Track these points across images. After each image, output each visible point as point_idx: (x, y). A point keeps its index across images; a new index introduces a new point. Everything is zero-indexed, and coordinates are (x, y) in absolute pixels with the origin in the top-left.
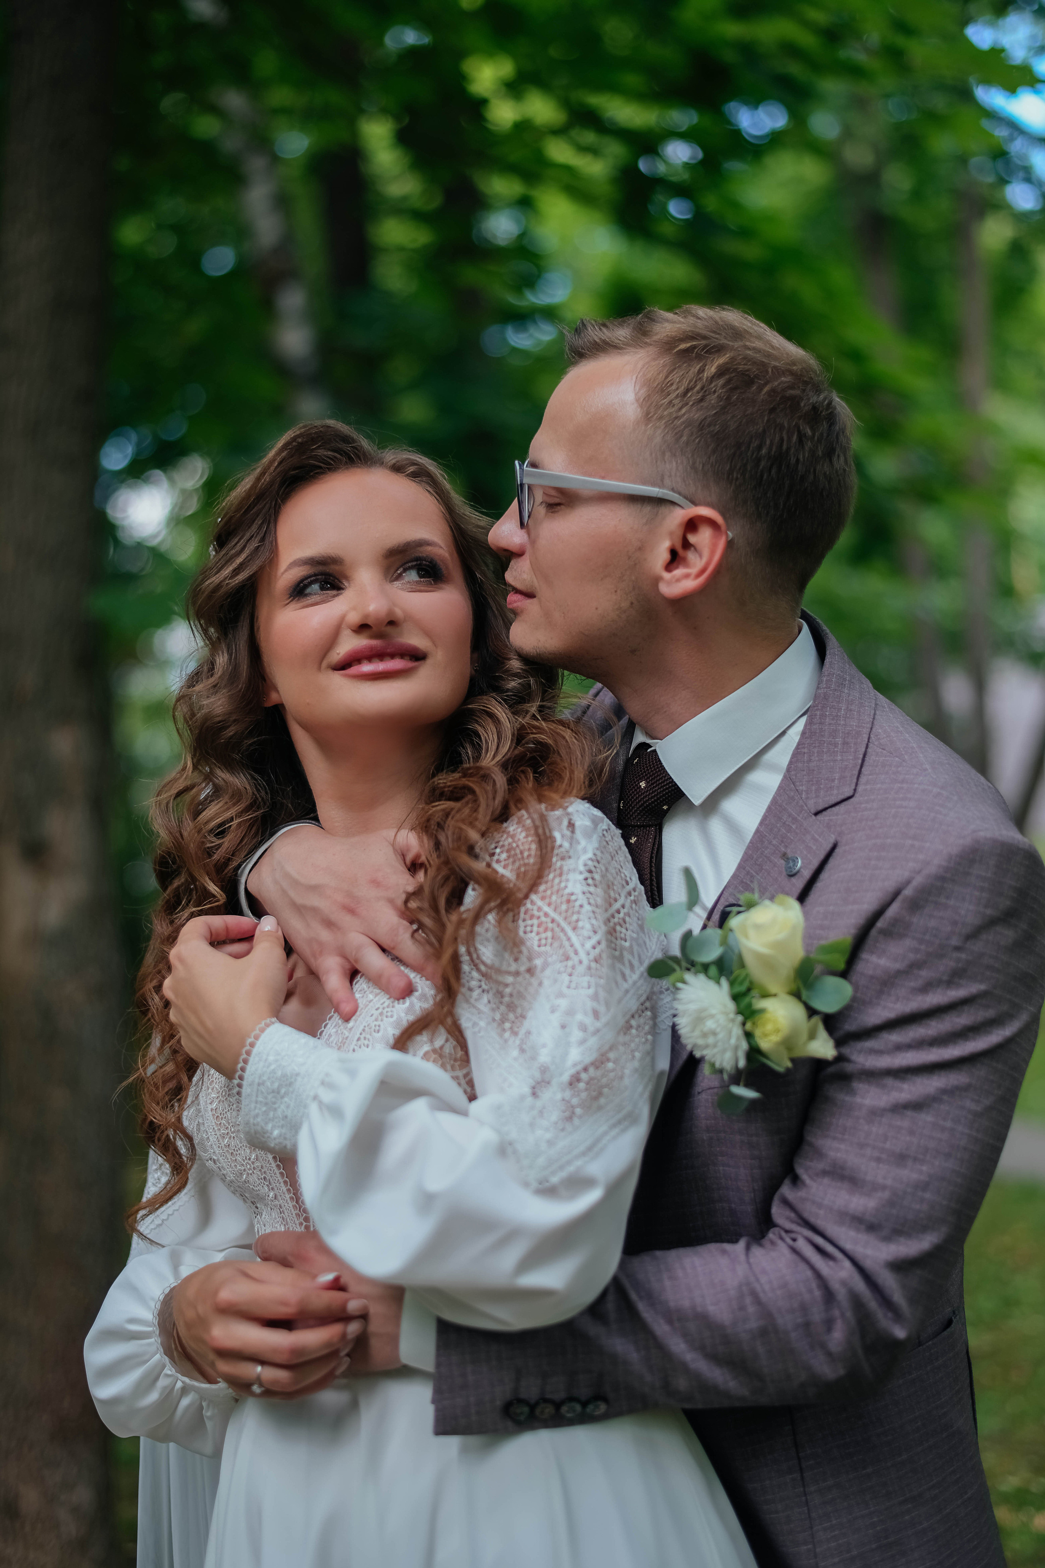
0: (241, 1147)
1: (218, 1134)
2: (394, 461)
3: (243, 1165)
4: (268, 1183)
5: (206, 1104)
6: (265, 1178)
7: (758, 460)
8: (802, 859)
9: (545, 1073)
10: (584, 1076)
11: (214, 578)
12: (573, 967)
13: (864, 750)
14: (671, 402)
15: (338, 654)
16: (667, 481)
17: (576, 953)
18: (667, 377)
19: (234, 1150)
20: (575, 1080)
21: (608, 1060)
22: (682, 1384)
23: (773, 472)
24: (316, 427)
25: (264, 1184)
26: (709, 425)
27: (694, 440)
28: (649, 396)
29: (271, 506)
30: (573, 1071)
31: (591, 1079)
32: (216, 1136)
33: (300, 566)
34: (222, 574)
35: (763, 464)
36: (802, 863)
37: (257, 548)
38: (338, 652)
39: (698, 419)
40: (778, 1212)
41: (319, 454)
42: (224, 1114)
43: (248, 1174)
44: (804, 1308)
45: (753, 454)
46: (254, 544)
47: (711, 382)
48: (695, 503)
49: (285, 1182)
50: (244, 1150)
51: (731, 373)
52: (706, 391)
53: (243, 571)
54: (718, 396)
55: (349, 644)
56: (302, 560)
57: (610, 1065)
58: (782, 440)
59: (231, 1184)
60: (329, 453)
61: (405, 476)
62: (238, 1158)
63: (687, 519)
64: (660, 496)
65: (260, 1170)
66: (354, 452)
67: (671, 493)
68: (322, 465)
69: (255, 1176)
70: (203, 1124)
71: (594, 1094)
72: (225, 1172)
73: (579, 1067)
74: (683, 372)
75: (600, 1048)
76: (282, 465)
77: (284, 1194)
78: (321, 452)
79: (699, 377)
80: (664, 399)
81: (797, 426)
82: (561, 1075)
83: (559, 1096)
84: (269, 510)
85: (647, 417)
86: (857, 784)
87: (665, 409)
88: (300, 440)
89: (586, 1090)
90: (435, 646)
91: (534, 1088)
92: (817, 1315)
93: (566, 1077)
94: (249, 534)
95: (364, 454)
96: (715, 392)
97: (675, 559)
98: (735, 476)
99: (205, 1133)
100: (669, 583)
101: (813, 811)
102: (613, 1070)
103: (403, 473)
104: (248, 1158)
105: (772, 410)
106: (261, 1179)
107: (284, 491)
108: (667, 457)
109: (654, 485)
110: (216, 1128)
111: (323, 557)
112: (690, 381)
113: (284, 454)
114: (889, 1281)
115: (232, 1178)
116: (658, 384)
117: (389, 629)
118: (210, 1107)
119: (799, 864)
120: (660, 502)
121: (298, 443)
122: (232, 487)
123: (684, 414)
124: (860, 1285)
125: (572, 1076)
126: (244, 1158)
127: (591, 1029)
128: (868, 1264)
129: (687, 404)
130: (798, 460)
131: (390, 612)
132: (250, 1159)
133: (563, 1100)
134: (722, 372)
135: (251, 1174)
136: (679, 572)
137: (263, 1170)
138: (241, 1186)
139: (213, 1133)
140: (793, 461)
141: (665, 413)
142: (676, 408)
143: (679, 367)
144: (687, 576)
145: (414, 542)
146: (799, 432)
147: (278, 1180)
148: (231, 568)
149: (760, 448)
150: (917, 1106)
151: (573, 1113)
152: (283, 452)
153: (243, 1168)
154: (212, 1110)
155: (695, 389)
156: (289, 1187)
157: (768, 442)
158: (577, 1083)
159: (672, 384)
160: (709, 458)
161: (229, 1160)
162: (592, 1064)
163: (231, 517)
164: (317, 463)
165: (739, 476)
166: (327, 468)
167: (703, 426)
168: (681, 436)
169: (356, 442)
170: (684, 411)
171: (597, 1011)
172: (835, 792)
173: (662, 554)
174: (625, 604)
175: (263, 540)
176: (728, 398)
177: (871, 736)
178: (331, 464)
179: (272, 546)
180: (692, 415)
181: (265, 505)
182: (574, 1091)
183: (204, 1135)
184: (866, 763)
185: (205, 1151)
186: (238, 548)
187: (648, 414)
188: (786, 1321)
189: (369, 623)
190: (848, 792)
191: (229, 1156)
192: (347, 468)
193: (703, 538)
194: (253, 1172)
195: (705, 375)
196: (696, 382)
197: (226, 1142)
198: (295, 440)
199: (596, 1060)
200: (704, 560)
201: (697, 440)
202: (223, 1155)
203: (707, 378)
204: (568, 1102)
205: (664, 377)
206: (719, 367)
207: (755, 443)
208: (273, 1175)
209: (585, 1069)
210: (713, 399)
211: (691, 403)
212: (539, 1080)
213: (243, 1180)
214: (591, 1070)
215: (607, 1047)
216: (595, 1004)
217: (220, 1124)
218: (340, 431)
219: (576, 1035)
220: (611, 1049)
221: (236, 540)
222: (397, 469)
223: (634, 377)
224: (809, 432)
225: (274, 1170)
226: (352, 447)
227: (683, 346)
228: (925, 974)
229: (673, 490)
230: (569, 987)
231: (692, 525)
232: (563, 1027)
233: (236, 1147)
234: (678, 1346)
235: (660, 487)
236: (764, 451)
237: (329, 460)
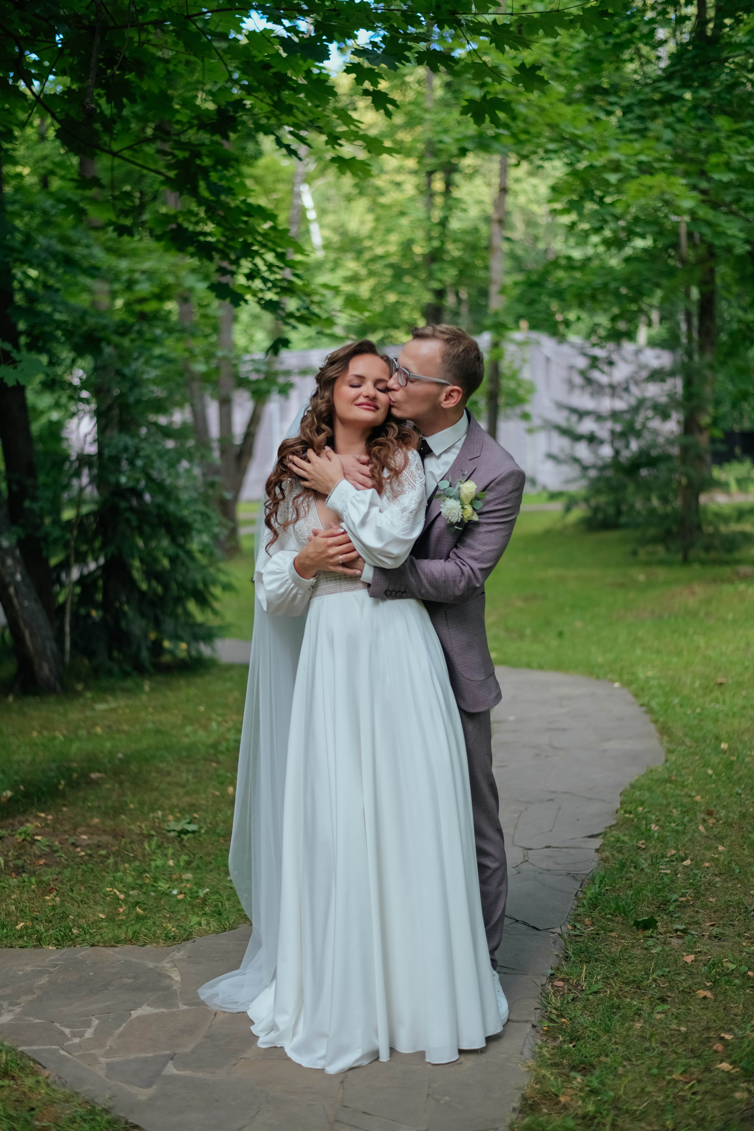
7: (470, 374)
13: (482, 444)
14: (450, 358)
16: (447, 379)
18: (449, 351)
22: (423, 591)
23: (473, 376)
26: (460, 365)
38: (358, 401)
39: (457, 363)
40: (452, 555)
44: (456, 577)
45: (469, 372)
46: (343, 367)
47: (461, 353)
51: (465, 351)
52: (459, 356)
54: (462, 357)
55: (362, 400)
56: (354, 375)
60: (368, 348)
63: (451, 389)
64: (445, 383)
66: (374, 350)
67: (448, 382)
73: (413, 509)
74: (453, 350)
78: (366, 347)
79: (457, 352)
80: (448, 357)
83: (408, 515)
85: (443, 362)
86: (480, 454)
90: (382, 407)
92: (458, 579)
97: (446, 398)
100: (445, 404)
101: (469, 459)
103: (383, 359)
108: (448, 372)
111: (361, 375)
112: (455, 353)
114: (478, 573)
116: (446, 353)
117: (373, 400)
119: (466, 472)
124: (471, 572)
125: (411, 511)
127: (417, 501)
128: (473, 567)
129: (454, 359)
131: (374, 395)
134: (463, 351)
136: (447, 402)
141: (448, 361)
142: (451, 360)
143: (452, 348)
144: (450, 403)
150: (490, 532)
151: (410, 519)
155: (457, 355)
157: (473, 370)
158: (412, 513)
164: (364, 350)
165: (464, 378)
166: (366, 352)
167: (458, 365)
170: (453, 361)
171: (418, 498)
172: (475, 455)
173: (443, 396)
174: (431, 408)
176: (465, 358)
177: (484, 441)
179: (346, 369)
180: (455, 362)
181: (348, 357)
184: (483, 448)
188: (450, 579)
189: (368, 396)
190: (478, 455)
192: (371, 354)
193: (455, 394)
195: (459, 351)
200: (455, 400)
206: (463, 349)
207: (470, 370)
209: (415, 510)
216: (418, 496)
219: (414, 502)
221: (338, 364)
227: (452, 342)
228: (498, 501)
231: (452, 391)
234: (425, 581)
235: (445, 380)
236: (472, 372)
237: (367, 350)
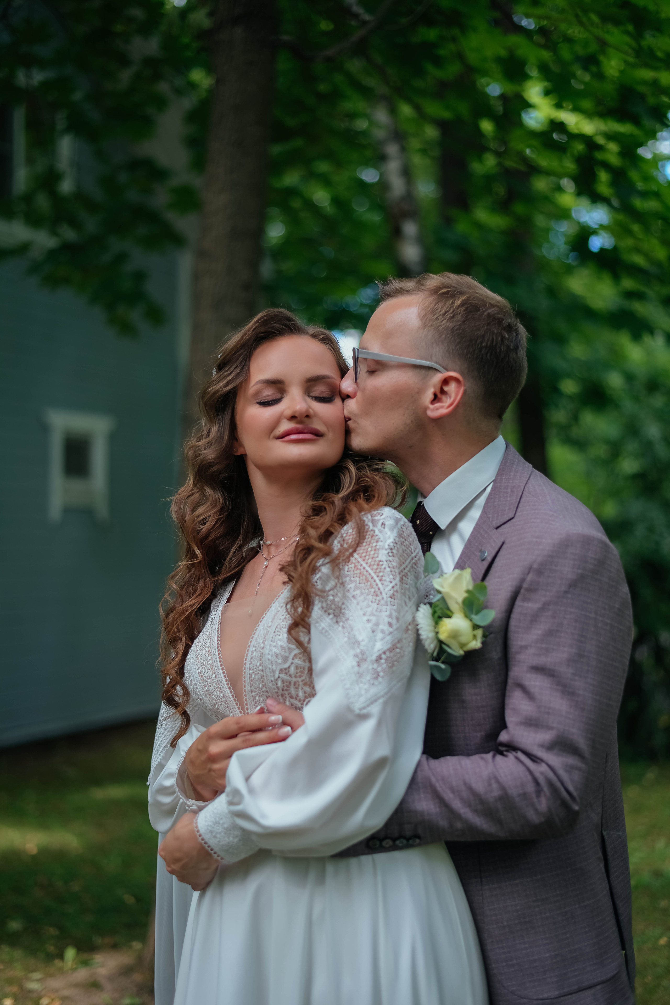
0: (215, 691)
1: (202, 684)
2: (313, 332)
3: (216, 700)
4: (229, 709)
5: (196, 670)
6: (228, 707)
7: (481, 349)
8: (488, 552)
9: (364, 655)
10: (383, 656)
11: (215, 386)
12: (379, 601)
13: (521, 494)
14: (437, 318)
15: (279, 431)
16: (434, 358)
17: (381, 593)
18: (435, 306)
19: (211, 693)
20: (379, 658)
21: (397, 648)
23: (489, 355)
24: (274, 312)
25: (227, 709)
26: (457, 330)
27: (449, 337)
28: (425, 315)
29: (248, 352)
30: (377, 654)
31: (388, 657)
32: (201, 686)
33: (262, 383)
34: (219, 385)
35: (483, 351)
36: (488, 553)
37: (239, 373)
38: (279, 430)
39: (451, 327)
41: (275, 326)
42: (205, 674)
43: (219, 705)
45: (478, 346)
46: (237, 371)
47: (458, 309)
48: (447, 370)
49: (239, 708)
50: (217, 692)
51: (468, 304)
52: (455, 313)
53: (231, 384)
54: (461, 315)
56: (263, 381)
57: (398, 650)
58: (493, 339)
59: (210, 711)
60: (280, 326)
61: (318, 340)
62: (214, 697)
63: (443, 378)
64: (430, 365)
65: (225, 702)
66: (293, 326)
67: (435, 364)
68: (276, 332)
69: (222, 706)
70: (194, 680)
71: (390, 665)
72: (207, 705)
73: (381, 652)
74: (443, 303)
75: (392, 642)
76: (255, 331)
77: (238, 714)
78: (277, 325)
79: (452, 306)
80: (433, 316)
81: (501, 334)
82: (372, 656)
83: (371, 667)
84: (247, 353)
85: (424, 326)
86: (516, 511)
87: (434, 321)
88: (265, 318)
89: (386, 663)
90: (328, 430)
91: (358, 662)
93: (374, 657)
94: (235, 364)
95: (298, 328)
96: (460, 313)
97: (436, 398)
98: (469, 356)
99: (195, 685)
100: (432, 410)
101: (495, 527)
102: (399, 653)
103: (317, 339)
104: (218, 696)
105: (488, 324)
106: (226, 707)
107: (255, 344)
108: (434, 345)
109: (426, 360)
110: (201, 682)
111: (274, 380)
112: (447, 308)
113: (257, 325)
114: (565, 777)
115: (210, 707)
116: (431, 309)
117: (306, 420)
118: (197, 671)
119: (486, 554)
120: (429, 368)
121: (265, 320)
122: (228, 340)
123: (444, 324)
124: (552, 776)
125: (377, 657)
126: (217, 697)
127: (387, 632)
129: (446, 319)
130: (501, 350)
131: (307, 411)
132: (219, 697)
133: (373, 669)
134: (462, 305)
135: (220, 705)
136: (437, 405)
137: (226, 702)
138: (215, 711)
139: (200, 685)
140: (498, 350)
141: (434, 323)
142: (439, 321)
143: (441, 301)
144: (442, 407)
145: (321, 376)
146: (502, 336)
147: (235, 707)
148: (224, 382)
149: (482, 343)
151: (378, 675)
152: (256, 324)
153: (216, 702)
154: (199, 672)
155: (450, 312)
156: (241, 710)
157: (486, 340)
158: (380, 660)
159: (437, 309)
160: (456, 346)
161: (209, 698)
162: (388, 650)
163: (227, 355)
164: (273, 331)
165: (471, 357)
166: (279, 333)
167: (454, 330)
168: (442, 335)
169: (294, 321)
170: (444, 322)
171: (390, 623)
172: (506, 516)
173: (429, 395)
174: (408, 422)
175: (242, 369)
176: (467, 317)
177: (525, 488)
178: (281, 332)
179: (247, 372)
180: (448, 325)
181: (245, 351)
182: (379, 664)
183: (195, 686)
184: (521, 501)
185: (196, 694)
186: (229, 372)
187: (425, 323)
189: (296, 415)
190: (511, 515)
191: (208, 696)
192: (289, 335)
193: (452, 388)
194: (221, 704)
195: (455, 305)
196: (450, 308)
197: (206, 689)
198: (263, 318)
199: (390, 648)
200: (452, 399)
201: (450, 337)
202: (205, 696)
203: (456, 306)
204: (376, 670)
205: (433, 306)
206: (463, 301)
207: (479, 341)
208: (232, 704)
209: (384, 653)
210: (459, 317)
211: (447, 319)
212: (361, 658)
213: (216, 708)
214: (388, 653)
215: (396, 641)
216: (390, 620)
217: (203, 679)
218: (287, 315)
219: (380, 635)
220: (399, 642)
221: (229, 367)
222: (314, 336)
223: (418, 305)
224: (507, 336)
225: (232, 702)
226: (292, 323)
227: (444, 291)
229: (437, 363)
230: (377, 611)
231: (446, 382)
232: (373, 632)
233: (212, 691)
235: (430, 361)
236: (484, 344)
237: (279, 329)
